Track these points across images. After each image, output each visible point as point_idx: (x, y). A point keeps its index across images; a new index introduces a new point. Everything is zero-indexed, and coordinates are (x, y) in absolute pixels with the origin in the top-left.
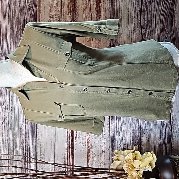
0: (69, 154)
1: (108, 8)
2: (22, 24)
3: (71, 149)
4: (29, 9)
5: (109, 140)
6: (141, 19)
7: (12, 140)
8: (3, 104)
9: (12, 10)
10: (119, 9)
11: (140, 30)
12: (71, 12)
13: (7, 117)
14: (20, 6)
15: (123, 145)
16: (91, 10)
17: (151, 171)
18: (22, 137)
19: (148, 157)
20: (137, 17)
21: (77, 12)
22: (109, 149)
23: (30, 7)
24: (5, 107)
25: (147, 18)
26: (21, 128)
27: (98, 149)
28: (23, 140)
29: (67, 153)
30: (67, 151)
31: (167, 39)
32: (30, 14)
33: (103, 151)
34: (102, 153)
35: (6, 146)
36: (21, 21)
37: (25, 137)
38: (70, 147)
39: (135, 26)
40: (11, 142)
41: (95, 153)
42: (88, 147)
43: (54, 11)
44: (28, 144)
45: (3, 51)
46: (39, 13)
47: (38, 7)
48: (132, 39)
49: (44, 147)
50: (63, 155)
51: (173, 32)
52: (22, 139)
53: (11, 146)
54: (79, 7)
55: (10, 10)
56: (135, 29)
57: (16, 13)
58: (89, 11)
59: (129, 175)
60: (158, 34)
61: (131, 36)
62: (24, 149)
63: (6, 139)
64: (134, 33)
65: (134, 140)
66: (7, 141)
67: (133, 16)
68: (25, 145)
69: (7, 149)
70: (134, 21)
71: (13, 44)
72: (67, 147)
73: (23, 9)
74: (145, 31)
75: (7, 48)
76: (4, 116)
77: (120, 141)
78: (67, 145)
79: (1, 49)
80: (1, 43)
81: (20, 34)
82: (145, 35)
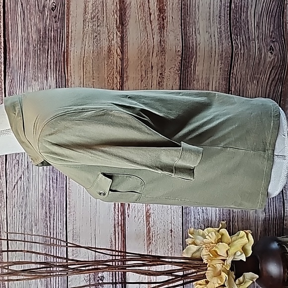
0: (119, 235)
1: (177, 4)
2: (41, 33)
3: (121, 227)
4: (53, 9)
5: (181, 213)
6: (230, 20)
7: (29, 213)
8: (14, 158)
9: (26, 12)
10: (194, 5)
11: (229, 38)
12: (118, 12)
13: (21, 178)
14: (38, 4)
15: (204, 222)
16: (149, 8)
17: (245, 260)
18: (44, 208)
19: (241, 238)
20: (224, 17)
21: (127, 12)
22: (181, 227)
23: (54, 6)
24: (18, 162)
25: (241, 17)
26: (42, 195)
27: (163, 228)
28: (46, 213)
29: (115, 234)
30: (115, 230)
31: (273, 50)
32: (55, 18)
33: (171, 231)
34: (170, 234)
35: (20, 222)
36: (40, 28)
37: (49, 209)
38: (120, 223)
39: (221, 31)
40: (28, 217)
41: (158, 233)
42: (148, 224)
43: (91, 11)
44: (54, 219)
45: (14, 76)
46: (68, 15)
47: (66, 6)
48: (215, 51)
49: (78, 224)
50: (109, 237)
51: (283, 40)
52: (44, 211)
53: (28, 222)
54: (130, 4)
55: (24, 12)
56: (221, 36)
57: (33, 16)
58: (147, 9)
59: (209, 266)
60: (258, 43)
61: (214, 48)
62: (49, 226)
63: (20, 211)
64: (219, 43)
65: (222, 213)
66: (22, 214)
67: (217, 16)
68: (50, 221)
69: (22, 227)
70: (220, 23)
71: (29, 65)
72: (115, 224)
73: (44, 10)
74: (237, 39)
75: (19, 71)
76: (16, 175)
77: (199, 215)
78: (115, 221)
79: (11, 73)
80: (10, 64)
81: (40, 49)
82: (238, 45)
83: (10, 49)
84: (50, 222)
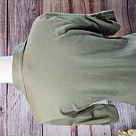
1: (100, 7)
2: (28, 23)
3: (75, 132)
4: (34, 10)
6: (128, 15)
7: (21, 125)
8: (12, 92)
9: (19, 12)
10: (108, 7)
11: (128, 24)
12: (69, 11)
13: (16, 103)
14: (26, 8)
15: (123, 127)
16: (85, 9)
18: (29, 121)
20: (125, 13)
21: (73, 11)
22: (111, 131)
23: (34, 9)
24: (14, 94)
25: (133, 13)
26: (28, 114)
27: (100, 132)
28: (30, 125)
30: (71, 134)
32: (35, 15)
33: (105, 134)
35: (15, 131)
36: (27, 20)
37: (32, 122)
38: (74, 130)
39: (124, 20)
40: (20, 127)
41: (97, 135)
42: (91, 130)
43: (54, 11)
44: (35, 128)
45: (12, 45)
46: (42, 13)
47: (40, 8)
48: (122, 30)
49: (50, 131)
52: (29, 124)
53: (20, 131)
54: (75, 7)
55: (18, 12)
56: (124, 23)
57: (23, 14)
58: (84, 10)
62: (32, 133)
63: (15, 124)
64: (123, 26)
65: (133, 122)
66: (16, 126)
67: (121, 13)
68: (33, 129)
69: (16, 134)
70: (123, 16)
71: (21, 39)
72: (71, 131)
73: (29, 11)
74: (133, 24)
75: (15, 43)
76: (13, 102)
77: (120, 123)
78: (71, 128)
79: (11, 44)
80: (10, 39)
81: (27, 31)
82: (134, 27)
83: (10, 31)
84: (33, 131)
